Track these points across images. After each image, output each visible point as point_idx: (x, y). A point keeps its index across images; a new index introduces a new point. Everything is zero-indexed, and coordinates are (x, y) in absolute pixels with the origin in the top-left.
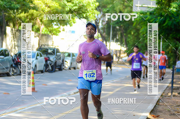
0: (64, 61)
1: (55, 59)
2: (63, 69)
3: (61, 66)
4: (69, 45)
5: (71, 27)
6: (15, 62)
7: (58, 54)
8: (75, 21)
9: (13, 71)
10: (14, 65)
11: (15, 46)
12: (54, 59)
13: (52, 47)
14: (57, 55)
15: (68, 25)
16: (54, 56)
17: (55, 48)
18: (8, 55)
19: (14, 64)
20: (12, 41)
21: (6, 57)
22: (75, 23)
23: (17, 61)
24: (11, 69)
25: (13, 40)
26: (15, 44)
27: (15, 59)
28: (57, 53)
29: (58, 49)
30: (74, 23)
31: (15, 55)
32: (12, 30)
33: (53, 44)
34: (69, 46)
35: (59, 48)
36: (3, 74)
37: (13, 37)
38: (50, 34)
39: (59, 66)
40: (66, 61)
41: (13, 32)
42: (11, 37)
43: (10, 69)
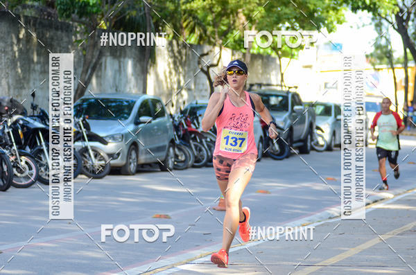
0: (314, 127)
1: (289, 122)
2: (313, 149)
3: (304, 141)
4: (326, 84)
5: (332, 33)
6: (181, 133)
7: (296, 107)
8: (342, 18)
9: (176, 156)
10: (178, 142)
11: (180, 88)
12: (285, 121)
13: (279, 88)
14: (293, 111)
15: (324, 29)
16: (286, 115)
17: (288, 92)
18: (162, 113)
19: (179, 136)
20: (170, 73)
21: (158, 120)
22: (344, 24)
23: (185, 131)
24: (171, 150)
25: (173, 72)
26: (179, 82)
27: (180, 123)
28: (293, 106)
29: (298, 95)
30: (339, 22)
31: (182, 112)
32: (170, 44)
33: (282, 80)
34: (326, 87)
35: (298, 92)
36: (150, 165)
37: (175, 63)
38: (274, 54)
39: (300, 141)
40: (318, 128)
41: (172, 51)
42: (169, 64)
43: (169, 151)
